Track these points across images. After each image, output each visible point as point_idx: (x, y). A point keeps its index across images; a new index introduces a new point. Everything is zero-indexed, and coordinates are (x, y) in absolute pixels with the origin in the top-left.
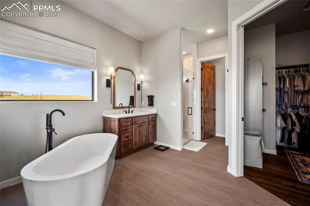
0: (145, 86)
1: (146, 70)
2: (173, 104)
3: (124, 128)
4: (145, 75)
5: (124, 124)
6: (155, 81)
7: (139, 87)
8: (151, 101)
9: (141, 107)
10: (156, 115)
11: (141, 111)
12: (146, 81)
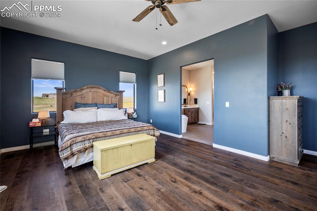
0: (192, 93)
1: (193, 86)
2: (208, 103)
3: (186, 113)
4: (192, 88)
5: (186, 111)
6: (198, 91)
7: (189, 94)
8: (196, 101)
9: (190, 104)
10: (198, 108)
11: (190, 107)
12: (193, 91)
